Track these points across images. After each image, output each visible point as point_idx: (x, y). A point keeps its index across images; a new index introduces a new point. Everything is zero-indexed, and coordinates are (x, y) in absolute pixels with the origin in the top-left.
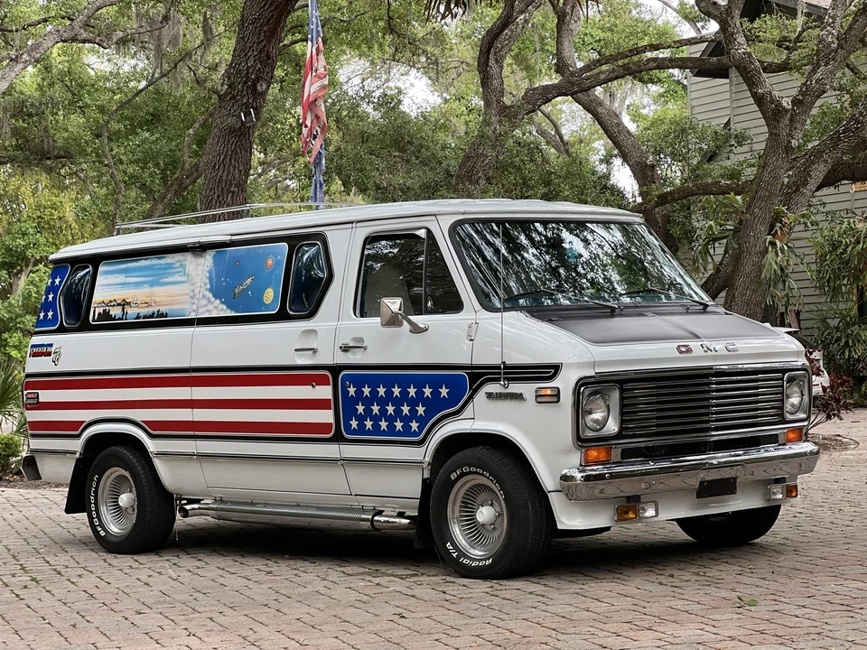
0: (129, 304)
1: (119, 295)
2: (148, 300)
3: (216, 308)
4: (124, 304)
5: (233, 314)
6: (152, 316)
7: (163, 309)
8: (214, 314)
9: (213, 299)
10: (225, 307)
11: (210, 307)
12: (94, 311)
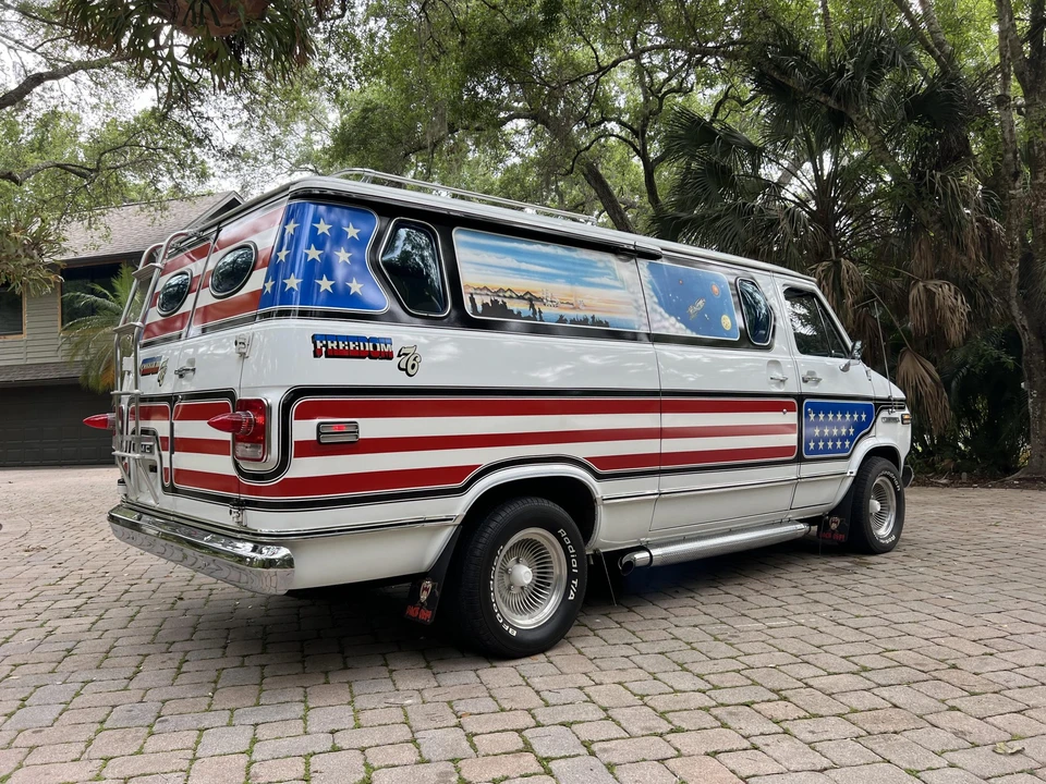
0: (540, 300)
1: (521, 284)
2: (572, 300)
3: (673, 325)
4: (531, 299)
5: (694, 335)
6: (585, 321)
7: (599, 316)
8: (672, 332)
9: (667, 316)
10: (683, 326)
11: (666, 324)
12: (472, 300)
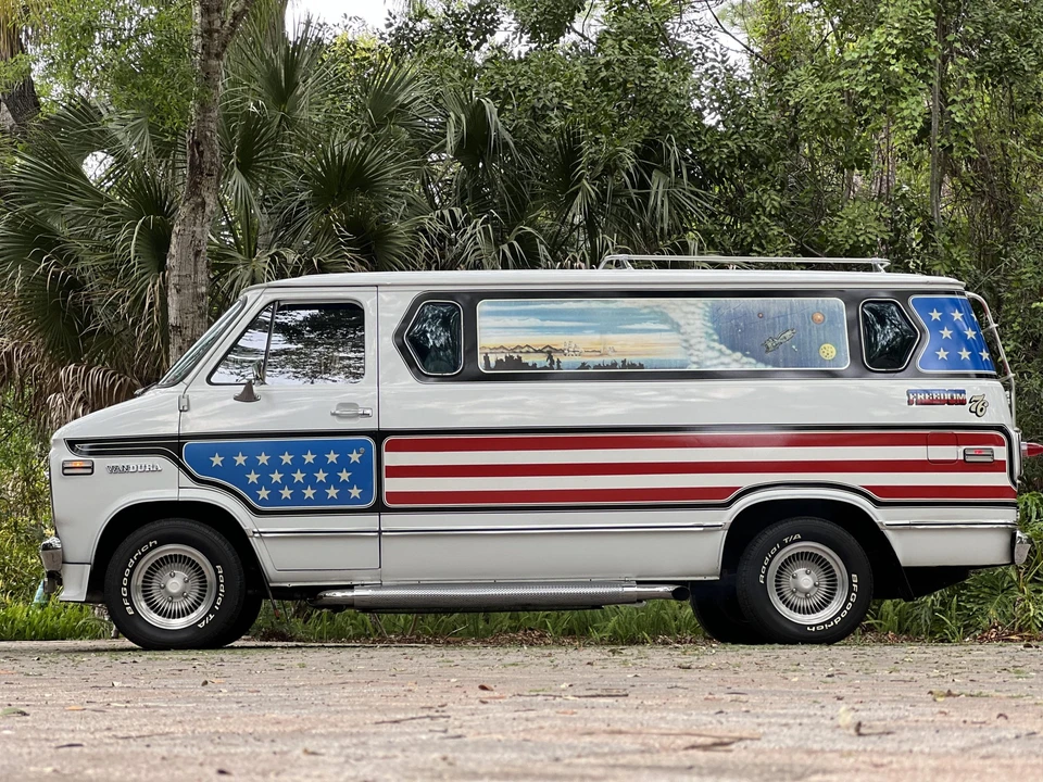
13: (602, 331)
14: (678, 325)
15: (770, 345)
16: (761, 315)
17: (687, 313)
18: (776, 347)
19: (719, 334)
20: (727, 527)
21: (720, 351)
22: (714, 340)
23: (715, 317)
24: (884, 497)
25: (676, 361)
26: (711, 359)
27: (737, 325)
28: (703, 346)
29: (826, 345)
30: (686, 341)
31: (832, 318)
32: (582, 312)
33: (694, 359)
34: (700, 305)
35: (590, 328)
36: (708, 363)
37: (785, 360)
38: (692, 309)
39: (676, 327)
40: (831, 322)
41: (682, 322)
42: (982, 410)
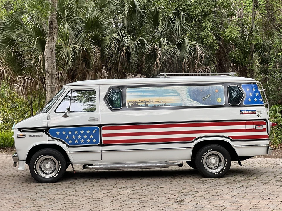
13: (159, 96)
14: (180, 94)
15: (204, 99)
16: (201, 91)
17: (182, 90)
18: (205, 99)
19: (190, 96)
20: (193, 148)
21: (191, 101)
22: (189, 98)
23: (189, 92)
24: (234, 139)
25: (179, 104)
26: (188, 103)
27: (195, 94)
28: (186, 100)
29: (219, 98)
30: (182, 98)
31: (220, 91)
32: (154, 91)
33: (184, 103)
34: (185, 88)
35: (156, 95)
36: (188, 104)
37: (208, 103)
38: (183, 89)
39: (179, 94)
40: (220, 92)
41: (180, 93)
42: (260, 115)
